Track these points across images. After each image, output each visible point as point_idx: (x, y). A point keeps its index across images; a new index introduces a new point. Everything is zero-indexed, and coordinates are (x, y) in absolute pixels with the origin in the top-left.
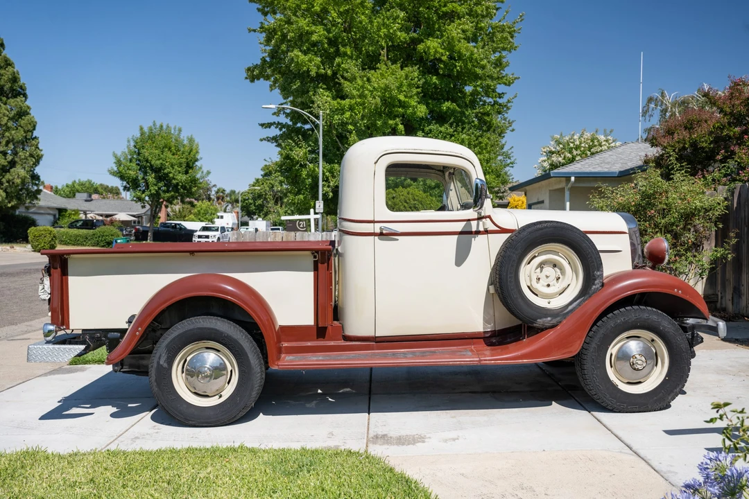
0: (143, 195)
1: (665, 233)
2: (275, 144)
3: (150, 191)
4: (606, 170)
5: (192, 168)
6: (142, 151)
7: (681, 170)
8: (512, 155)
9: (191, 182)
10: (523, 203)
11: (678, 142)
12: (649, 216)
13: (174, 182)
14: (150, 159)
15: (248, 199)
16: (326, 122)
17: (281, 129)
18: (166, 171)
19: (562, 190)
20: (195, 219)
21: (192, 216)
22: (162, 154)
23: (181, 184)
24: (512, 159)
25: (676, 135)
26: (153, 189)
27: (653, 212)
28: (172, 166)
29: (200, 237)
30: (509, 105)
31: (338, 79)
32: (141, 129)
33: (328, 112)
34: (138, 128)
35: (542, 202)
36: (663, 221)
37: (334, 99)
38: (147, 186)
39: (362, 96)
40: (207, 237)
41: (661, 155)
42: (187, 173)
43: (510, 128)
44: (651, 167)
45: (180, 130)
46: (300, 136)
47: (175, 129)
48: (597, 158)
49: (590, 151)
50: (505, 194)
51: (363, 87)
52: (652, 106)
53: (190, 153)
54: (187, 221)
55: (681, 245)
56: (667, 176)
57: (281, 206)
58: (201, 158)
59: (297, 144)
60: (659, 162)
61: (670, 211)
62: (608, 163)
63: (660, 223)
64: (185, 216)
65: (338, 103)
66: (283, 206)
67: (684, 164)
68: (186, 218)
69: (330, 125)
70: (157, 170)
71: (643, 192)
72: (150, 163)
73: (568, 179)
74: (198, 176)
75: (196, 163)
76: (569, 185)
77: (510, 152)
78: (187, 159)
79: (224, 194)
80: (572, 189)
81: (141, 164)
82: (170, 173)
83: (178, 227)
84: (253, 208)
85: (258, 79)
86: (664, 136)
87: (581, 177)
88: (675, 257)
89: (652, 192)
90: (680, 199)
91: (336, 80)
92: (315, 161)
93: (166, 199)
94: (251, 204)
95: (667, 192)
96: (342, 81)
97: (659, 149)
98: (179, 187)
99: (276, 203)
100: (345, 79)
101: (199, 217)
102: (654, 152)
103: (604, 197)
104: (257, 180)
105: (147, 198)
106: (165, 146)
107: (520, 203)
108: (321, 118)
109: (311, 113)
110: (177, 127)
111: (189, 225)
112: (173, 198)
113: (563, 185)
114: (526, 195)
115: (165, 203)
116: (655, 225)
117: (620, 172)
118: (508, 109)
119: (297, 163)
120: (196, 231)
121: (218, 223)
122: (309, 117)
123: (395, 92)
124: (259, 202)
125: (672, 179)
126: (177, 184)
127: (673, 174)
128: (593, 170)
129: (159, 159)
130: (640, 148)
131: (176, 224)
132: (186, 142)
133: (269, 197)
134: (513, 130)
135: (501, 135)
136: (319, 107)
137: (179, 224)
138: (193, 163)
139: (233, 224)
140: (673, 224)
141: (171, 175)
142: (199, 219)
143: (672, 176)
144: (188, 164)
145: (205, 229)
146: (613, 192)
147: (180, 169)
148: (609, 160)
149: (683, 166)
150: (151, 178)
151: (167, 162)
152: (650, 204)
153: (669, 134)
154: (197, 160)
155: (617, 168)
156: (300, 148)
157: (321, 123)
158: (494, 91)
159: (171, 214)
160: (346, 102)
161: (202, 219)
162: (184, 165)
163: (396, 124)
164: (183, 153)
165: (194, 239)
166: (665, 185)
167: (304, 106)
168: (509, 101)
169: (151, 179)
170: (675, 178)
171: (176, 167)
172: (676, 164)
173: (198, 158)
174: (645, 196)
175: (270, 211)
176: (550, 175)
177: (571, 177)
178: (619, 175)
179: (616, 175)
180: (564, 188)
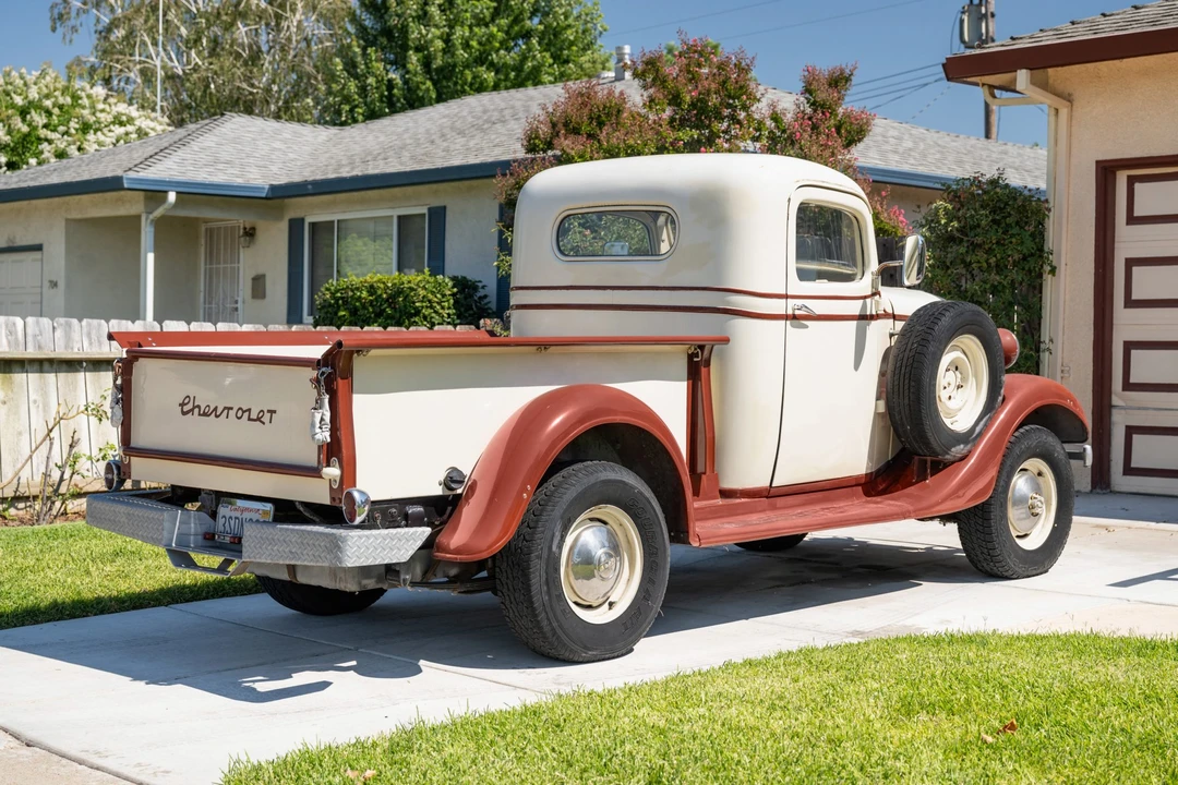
4: (240, 181)
35: (37, 248)
73: (158, 195)
76: (159, 212)
87: (194, 195)
117: (273, 188)
176: (122, 184)
177: (166, 192)
178: (270, 195)
179: (264, 195)
180: (138, 217)
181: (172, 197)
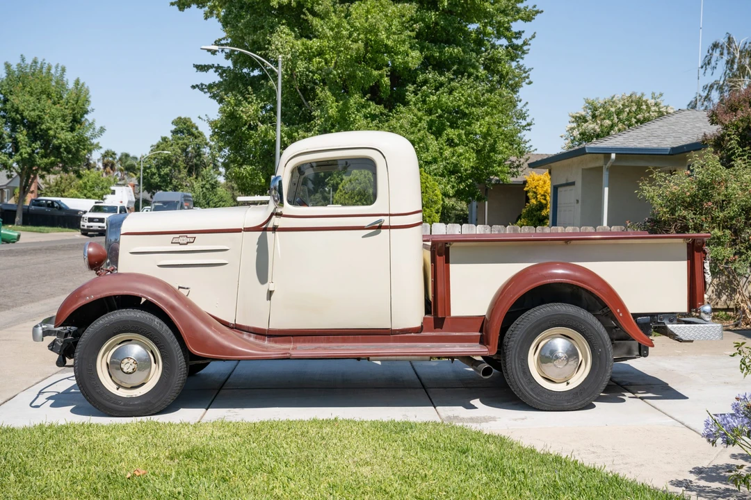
0: (11, 161)
1: (723, 228)
2: (209, 94)
3: (21, 154)
4: (655, 146)
5: (80, 122)
6: (10, 97)
7: (743, 155)
8: (528, 113)
9: (78, 143)
10: (545, 183)
11: (742, 121)
12: (706, 209)
13: (55, 142)
14: (21, 108)
15: (149, 168)
16: (286, 70)
17: (221, 75)
18: (43, 127)
19: (600, 169)
20: (79, 195)
21: (73, 191)
22: (39, 103)
23: (64, 145)
24: (529, 120)
25: (739, 111)
26: (25, 151)
27: (710, 204)
28: (53, 119)
29: (91, 220)
30: (525, 48)
31: (304, 14)
32: (8, 66)
33: (289, 56)
34: (3, 67)
35: (573, 184)
36: (721, 214)
37: (296, 38)
38: (16, 149)
39: (337, 37)
40: (101, 220)
41: (722, 135)
42: (72, 130)
43: (527, 81)
44: (709, 152)
45: (63, 70)
46: (250, 88)
47: (57, 67)
48: (644, 129)
49: (635, 118)
50: (520, 169)
51: (338, 26)
52: (716, 54)
53: (77, 102)
54: (66, 197)
55: (741, 242)
56: (727, 162)
57: (196, 178)
58: (93, 110)
59: (246, 99)
60: (719, 143)
61: (729, 203)
62: (658, 136)
63: (718, 217)
64: (64, 191)
65: (303, 44)
66: (200, 179)
67: (746, 149)
68: (66, 194)
69: (292, 74)
70: (31, 126)
71: (700, 181)
72: (21, 115)
73: (607, 155)
74: (88, 134)
75: (85, 116)
76: (609, 164)
77: (524, 110)
78: (73, 109)
79: (114, 159)
80: (613, 170)
81: (7, 116)
82: (51, 129)
83: (56, 205)
84: (157, 179)
85: (189, 6)
86: (726, 113)
87: (624, 154)
88: (734, 255)
89: (709, 180)
90: (742, 189)
91: (302, 16)
92: (270, 120)
93: (43, 166)
94: (154, 174)
95: (726, 181)
96: (310, 17)
97: (719, 126)
98: (62, 150)
99: (190, 173)
100: (314, 14)
101: (85, 192)
102: (714, 130)
103: (655, 185)
104: (164, 139)
105: (15, 165)
106: (42, 92)
107: (541, 182)
108: (280, 65)
109: (265, 56)
110: (60, 65)
111: (71, 203)
112: (53, 164)
113: (600, 163)
114: (550, 173)
115: (40, 172)
116: (712, 218)
117: (673, 149)
118: (524, 52)
119: (245, 124)
120: (85, 212)
121: (110, 201)
122: (263, 63)
123: (383, 35)
124: (166, 170)
125: (733, 166)
126: (60, 146)
127: (734, 161)
128: (639, 146)
129: (34, 110)
130: (697, 117)
131: (53, 202)
132: (71, 85)
133: (181, 164)
134: (530, 83)
135: (514, 88)
136: (278, 49)
137: (56, 202)
138: (82, 116)
139: (129, 202)
140: (732, 218)
141: (51, 132)
142: (85, 195)
143: (733, 162)
144: (74, 116)
145: (97, 209)
146: (666, 179)
147: (63, 124)
148: (659, 133)
149: (745, 151)
150: (22, 136)
151: (45, 114)
152: (707, 195)
153: (732, 110)
154: (86, 112)
155: (668, 143)
156: (249, 103)
157: (280, 71)
158: (508, 29)
159: (43, 187)
160: (315, 43)
161: (89, 194)
162: (70, 118)
163: (381, 76)
164: (68, 102)
165: (82, 223)
166: (724, 172)
167: (256, 47)
168: (525, 43)
169: (22, 138)
170: (735, 165)
171: (58, 121)
172: (737, 149)
173: (89, 108)
174: (702, 185)
175: (181, 185)
176: (585, 150)
177: (610, 154)
178: (671, 153)
179: (668, 153)
180: (602, 167)
181: (613, 156)
